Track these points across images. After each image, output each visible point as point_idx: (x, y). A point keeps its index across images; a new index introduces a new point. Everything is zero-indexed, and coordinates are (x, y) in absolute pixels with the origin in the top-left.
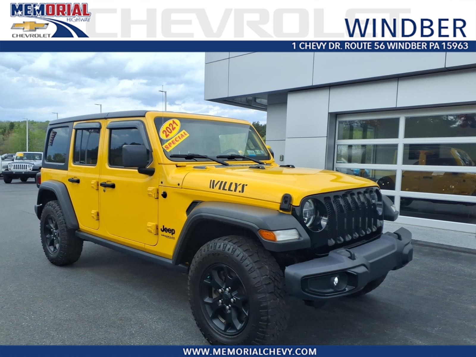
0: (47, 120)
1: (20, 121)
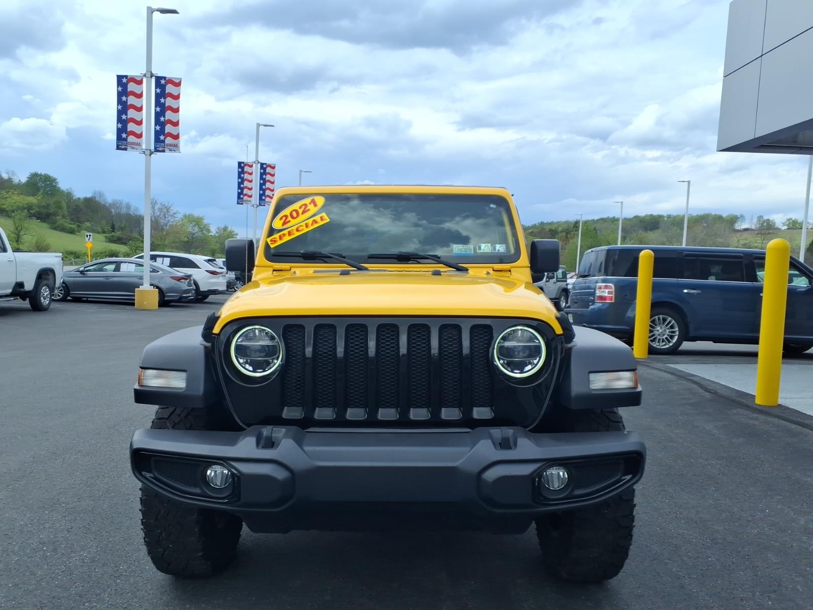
0: (635, 215)
1: (596, 219)
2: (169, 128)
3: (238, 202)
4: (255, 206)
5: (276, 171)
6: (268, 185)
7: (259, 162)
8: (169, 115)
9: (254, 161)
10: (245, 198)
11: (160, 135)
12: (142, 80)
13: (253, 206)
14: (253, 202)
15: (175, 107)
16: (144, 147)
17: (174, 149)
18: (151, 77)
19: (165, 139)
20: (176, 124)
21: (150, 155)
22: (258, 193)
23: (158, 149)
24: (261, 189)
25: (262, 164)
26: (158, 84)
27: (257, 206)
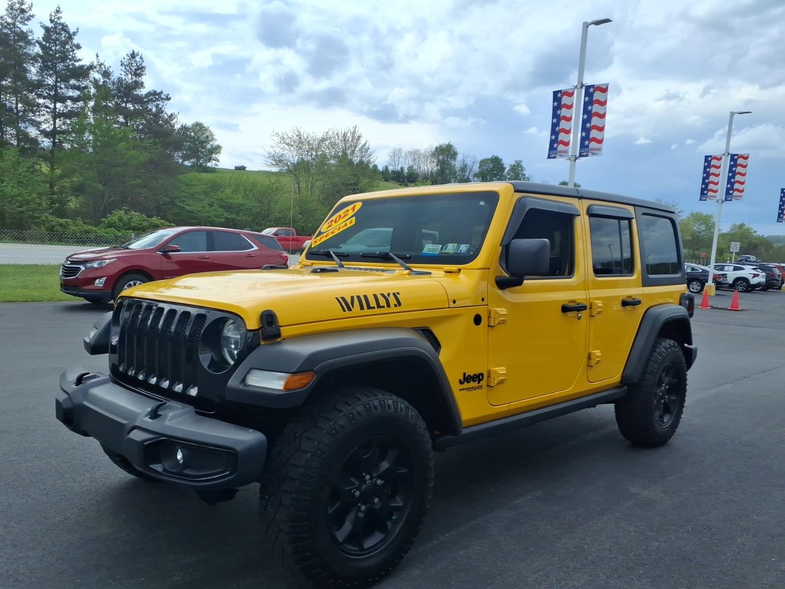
2: (594, 134)
3: (700, 198)
4: (720, 202)
5: (749, 162)
6: (738, 178)
7: (729, 154)
8: (595, 121)
9: (724, 153)
10: (710, 193)
11: (585, 140)
12: (573, 92)
13: (718, 201)
14: (718, 198)
15: (601, 112)
16: (570, 154)
17: (597, 153)
18: (582, 87)
19: (589, 144)
20: (601, 129)
21: (575, 160)
22: (726, 186)
23: (582, 154)
24: (729, 182)
25: (733, 156)
26: (587, 93)
27: (723, 202)
